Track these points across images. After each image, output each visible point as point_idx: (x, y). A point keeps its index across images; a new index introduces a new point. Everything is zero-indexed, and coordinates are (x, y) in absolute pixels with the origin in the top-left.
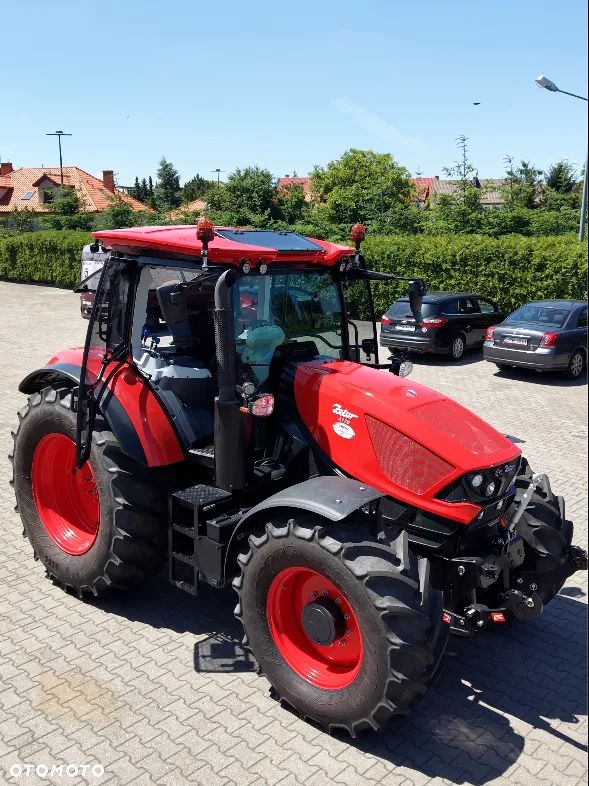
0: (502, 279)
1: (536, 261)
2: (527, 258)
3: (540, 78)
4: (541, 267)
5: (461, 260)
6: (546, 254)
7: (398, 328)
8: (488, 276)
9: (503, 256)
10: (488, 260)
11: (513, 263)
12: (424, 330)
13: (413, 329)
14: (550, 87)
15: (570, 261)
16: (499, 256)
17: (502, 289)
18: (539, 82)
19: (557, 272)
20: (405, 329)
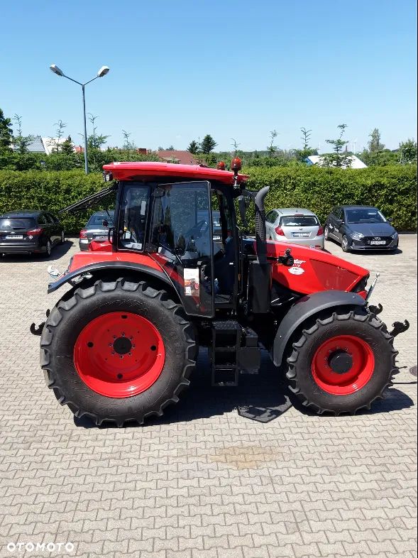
0: (40, 200)
1: (64, 187)
2: (57, 186)
3: (53, 66)
4: (68, 191)
5: (6, 188)
6: (69, 182)
7: (7, 238)
8: (29, 198)
9: (39, 184)
10: (28, 188)
11: (47, 189)
12: (31, 237)
13: (22, 238)
14: (58, 72)
15: (88, 186)
16: (36, 185)
17: (42, 207)
18: (52, 68)
19: (79, 194)
20: (14, 238)
